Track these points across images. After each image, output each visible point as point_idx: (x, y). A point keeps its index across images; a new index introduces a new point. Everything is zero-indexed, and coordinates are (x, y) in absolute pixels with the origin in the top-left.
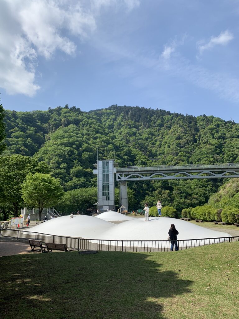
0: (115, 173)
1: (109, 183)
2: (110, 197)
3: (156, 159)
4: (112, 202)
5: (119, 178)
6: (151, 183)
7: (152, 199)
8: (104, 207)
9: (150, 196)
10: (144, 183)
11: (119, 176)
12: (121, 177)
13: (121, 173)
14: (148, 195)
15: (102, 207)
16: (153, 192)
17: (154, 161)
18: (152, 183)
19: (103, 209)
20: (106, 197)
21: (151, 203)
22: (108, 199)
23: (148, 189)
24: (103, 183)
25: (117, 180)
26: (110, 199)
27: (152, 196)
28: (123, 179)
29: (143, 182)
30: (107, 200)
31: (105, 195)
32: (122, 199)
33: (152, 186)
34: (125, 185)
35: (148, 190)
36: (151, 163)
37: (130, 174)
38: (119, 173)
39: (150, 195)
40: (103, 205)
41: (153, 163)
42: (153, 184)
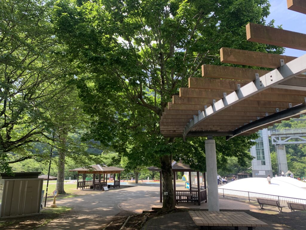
0: (270, 136)
1: (263, 147)
2: (266, 162)
3: (302, 120)
4: (268, 167)
5: (275, 141)
6: (298, 148)
7: (302, 166)
8: (259, 171)
9: (299, 162)
10: (290, 147)
11: (275, 139)
12: (278, 141)
13: (277, 136)
14: (296, 161)
15: (257, 172)
16: (303, 158)
17: (299, 122)
18: (300, 147)
19: (259, 174)
20: (262, 162)
21: (301, 170)
22: (264, 163)
23: (296, 154)
24: (257, 147)
25: (273, 143)
26: (266, 164)
27: (302, 162)
28: (280, 142)
29: (288, 147)
30: (262, 164)
31: (260, 160)
32: (280, 164)
33: (300, 151)
34: (282, 149)
35: (295, 156)
36: (297, 124)
37: (289, 137)
38: (275, 136)
39: (299, 160)
40: (258, 170)
41: (299, 125)
42: (302, 148)
